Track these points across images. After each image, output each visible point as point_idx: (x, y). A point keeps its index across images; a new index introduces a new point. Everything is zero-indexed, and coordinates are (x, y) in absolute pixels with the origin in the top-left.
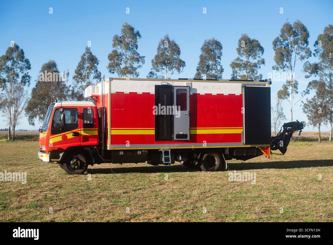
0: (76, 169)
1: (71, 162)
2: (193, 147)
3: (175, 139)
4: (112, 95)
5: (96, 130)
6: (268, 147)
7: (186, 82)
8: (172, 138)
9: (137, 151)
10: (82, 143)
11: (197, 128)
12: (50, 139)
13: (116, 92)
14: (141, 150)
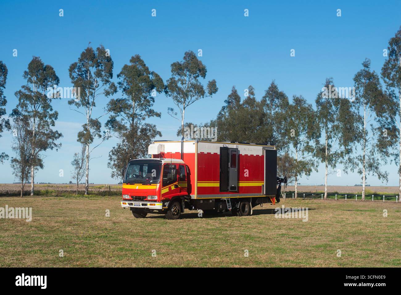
0: (175, 215)
1: (172, 210)
2: (238, 197)
3: (230, 190)
4: (198, 154)
5: (186, 183)
6: (274, 197)
7: (235, 145)
8: (228, 190)
9: (209, 199)
10: (179, 194)
11: (240, 182)
12: (162, 191)
13: (201, 152)
14: (211, 199)
